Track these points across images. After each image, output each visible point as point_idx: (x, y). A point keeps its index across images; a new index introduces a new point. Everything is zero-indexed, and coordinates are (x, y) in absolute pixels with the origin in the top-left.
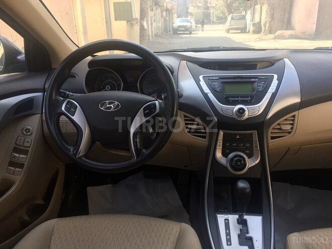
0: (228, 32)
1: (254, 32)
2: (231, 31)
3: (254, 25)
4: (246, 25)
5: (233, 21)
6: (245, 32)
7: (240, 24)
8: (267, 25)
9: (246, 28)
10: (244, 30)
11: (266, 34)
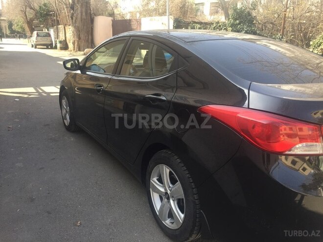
0: (36, 48)
1: (62, 49)
2: (38, 47)
3: (60, 42)
4: (52, 42)
5: (39, 38)
6: (52, 48)
7: (46, 41)
8: (76, 44)
9: (52, 44)
10: (50, 46)
11: (76, 51)
